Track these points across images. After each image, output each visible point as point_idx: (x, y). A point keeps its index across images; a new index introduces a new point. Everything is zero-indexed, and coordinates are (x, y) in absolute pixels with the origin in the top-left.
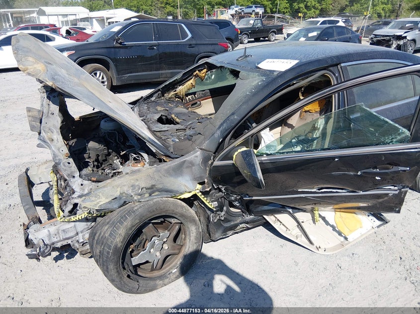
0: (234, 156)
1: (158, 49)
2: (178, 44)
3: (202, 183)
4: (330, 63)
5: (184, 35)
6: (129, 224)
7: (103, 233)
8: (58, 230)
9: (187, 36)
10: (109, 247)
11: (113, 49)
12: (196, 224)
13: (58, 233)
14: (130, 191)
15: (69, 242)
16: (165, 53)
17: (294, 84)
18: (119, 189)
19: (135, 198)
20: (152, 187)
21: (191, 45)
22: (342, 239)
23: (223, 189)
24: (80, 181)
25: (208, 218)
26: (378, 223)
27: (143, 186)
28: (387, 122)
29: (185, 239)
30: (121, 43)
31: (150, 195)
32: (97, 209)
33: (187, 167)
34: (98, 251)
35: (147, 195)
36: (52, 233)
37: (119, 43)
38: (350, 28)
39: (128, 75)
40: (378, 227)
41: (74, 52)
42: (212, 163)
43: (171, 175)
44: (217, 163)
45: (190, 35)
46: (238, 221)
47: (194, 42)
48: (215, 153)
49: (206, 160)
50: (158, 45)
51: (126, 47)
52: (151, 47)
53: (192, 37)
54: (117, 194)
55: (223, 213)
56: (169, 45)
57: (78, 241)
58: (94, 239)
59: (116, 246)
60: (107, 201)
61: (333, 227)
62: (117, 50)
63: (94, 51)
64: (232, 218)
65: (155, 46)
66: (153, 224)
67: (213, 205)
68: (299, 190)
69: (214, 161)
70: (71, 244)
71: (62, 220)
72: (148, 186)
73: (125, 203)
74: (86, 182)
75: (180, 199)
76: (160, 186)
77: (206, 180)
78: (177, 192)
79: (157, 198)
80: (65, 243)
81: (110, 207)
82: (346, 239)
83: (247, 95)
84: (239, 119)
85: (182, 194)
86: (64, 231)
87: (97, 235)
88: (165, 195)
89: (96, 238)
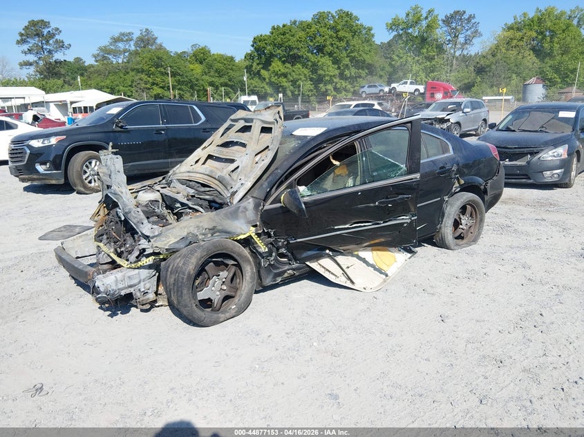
0: (282, 198)
1: (166, 134)
2: (189, 129)
3: (255, 226)
4: (353, 130)
5: (197, 118)
6: (199, 255)
7: (176, 265)
8: (124, 276)
9: (200, 119)
10: (184, 274)
11: (112, 134)
12: (250, 264)
13: (124, 279)
14: (196, 231)
15: (131, 290)
16: (175, 139)
17: (325, 147)
18: (186, 230)
19: (200, 237)
20: (214, 228)
21: (204, 129)
22: (384, 277)
23: (272, 233)
24: (150, 226)
25: (260, 264)
26: (409, 255)
27: (206, 226)
28: (390, 161)
29: (239, 284)
30: (121, 127)
31: (212, 235)
32: (167, 248)
33: (242, 212)
34: (172, 280)
35: (210, 235)
36: (119, 279)
37: (120, 127)
38: (388, 113)
39: (131, 164)
40: (410, 258)
41: (65, 137)
42: (262, 209)
43: (229, 218)
44: (268, 206)
45: (203, 118)
46: (286, 269)
47: (209, 126)
48: (264, 200)
49: (257, 206)
50: (166, 130)
51: (128, 131)
52: (158, 131)
53: (206, 121)
54: (184, 234)
55: (272, 258)
56: (179, 129)
57: (139, 290)
58: (167, 271)
59: (189, 272)
60: (176, 240)
61: (373, 266)
62: (117, 134)
63: (89, 136)
64: (281, 266)
65: (163, 130)
66: (214, 262)
67: (263, 249)
68: (336, 227)
69: (264, 206)
70: (134, 292)
71: (128, 266)
72: (211, 227)
73: (190, 243)
74: (155, 227)
75: (235, 240)
76: (220, 228)
77: (258, 223)
78: (234, 233)
79: (217, 238)
80: (128, 291)
81: (177, 246)
82: (387, 275)
83: (286, 155)
84: (282, 172)
85: (238, 235)
86: (129, 277)
87: (171, 267)
88: (225, 236)
89: (170, 270)
